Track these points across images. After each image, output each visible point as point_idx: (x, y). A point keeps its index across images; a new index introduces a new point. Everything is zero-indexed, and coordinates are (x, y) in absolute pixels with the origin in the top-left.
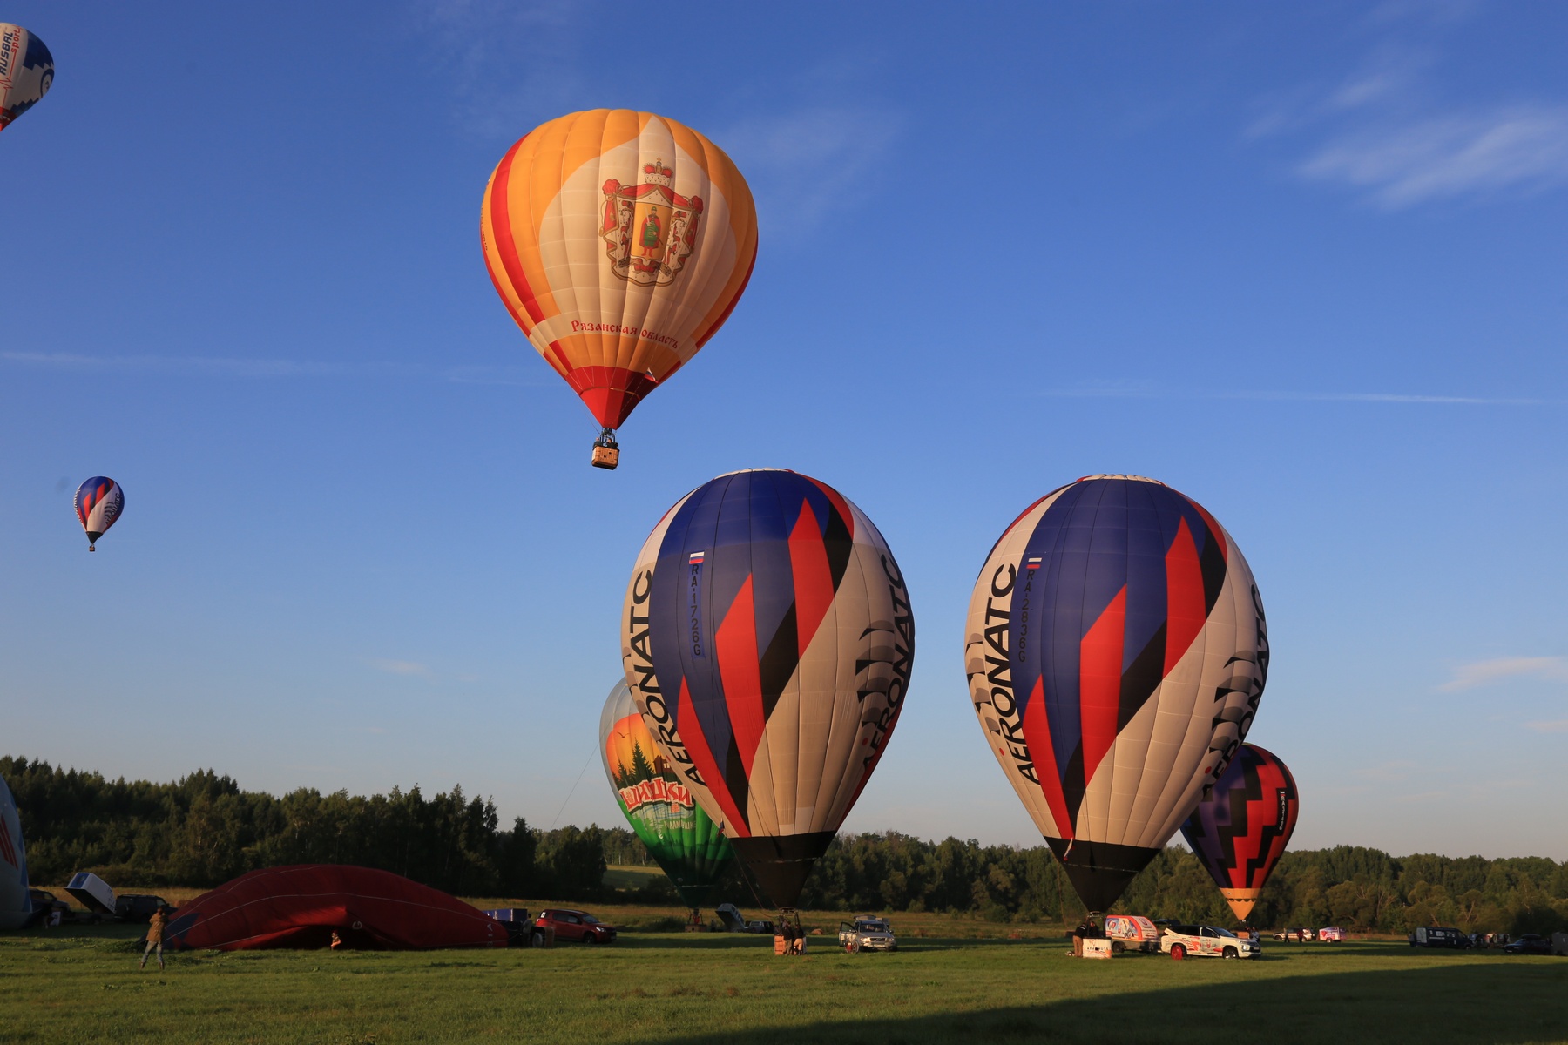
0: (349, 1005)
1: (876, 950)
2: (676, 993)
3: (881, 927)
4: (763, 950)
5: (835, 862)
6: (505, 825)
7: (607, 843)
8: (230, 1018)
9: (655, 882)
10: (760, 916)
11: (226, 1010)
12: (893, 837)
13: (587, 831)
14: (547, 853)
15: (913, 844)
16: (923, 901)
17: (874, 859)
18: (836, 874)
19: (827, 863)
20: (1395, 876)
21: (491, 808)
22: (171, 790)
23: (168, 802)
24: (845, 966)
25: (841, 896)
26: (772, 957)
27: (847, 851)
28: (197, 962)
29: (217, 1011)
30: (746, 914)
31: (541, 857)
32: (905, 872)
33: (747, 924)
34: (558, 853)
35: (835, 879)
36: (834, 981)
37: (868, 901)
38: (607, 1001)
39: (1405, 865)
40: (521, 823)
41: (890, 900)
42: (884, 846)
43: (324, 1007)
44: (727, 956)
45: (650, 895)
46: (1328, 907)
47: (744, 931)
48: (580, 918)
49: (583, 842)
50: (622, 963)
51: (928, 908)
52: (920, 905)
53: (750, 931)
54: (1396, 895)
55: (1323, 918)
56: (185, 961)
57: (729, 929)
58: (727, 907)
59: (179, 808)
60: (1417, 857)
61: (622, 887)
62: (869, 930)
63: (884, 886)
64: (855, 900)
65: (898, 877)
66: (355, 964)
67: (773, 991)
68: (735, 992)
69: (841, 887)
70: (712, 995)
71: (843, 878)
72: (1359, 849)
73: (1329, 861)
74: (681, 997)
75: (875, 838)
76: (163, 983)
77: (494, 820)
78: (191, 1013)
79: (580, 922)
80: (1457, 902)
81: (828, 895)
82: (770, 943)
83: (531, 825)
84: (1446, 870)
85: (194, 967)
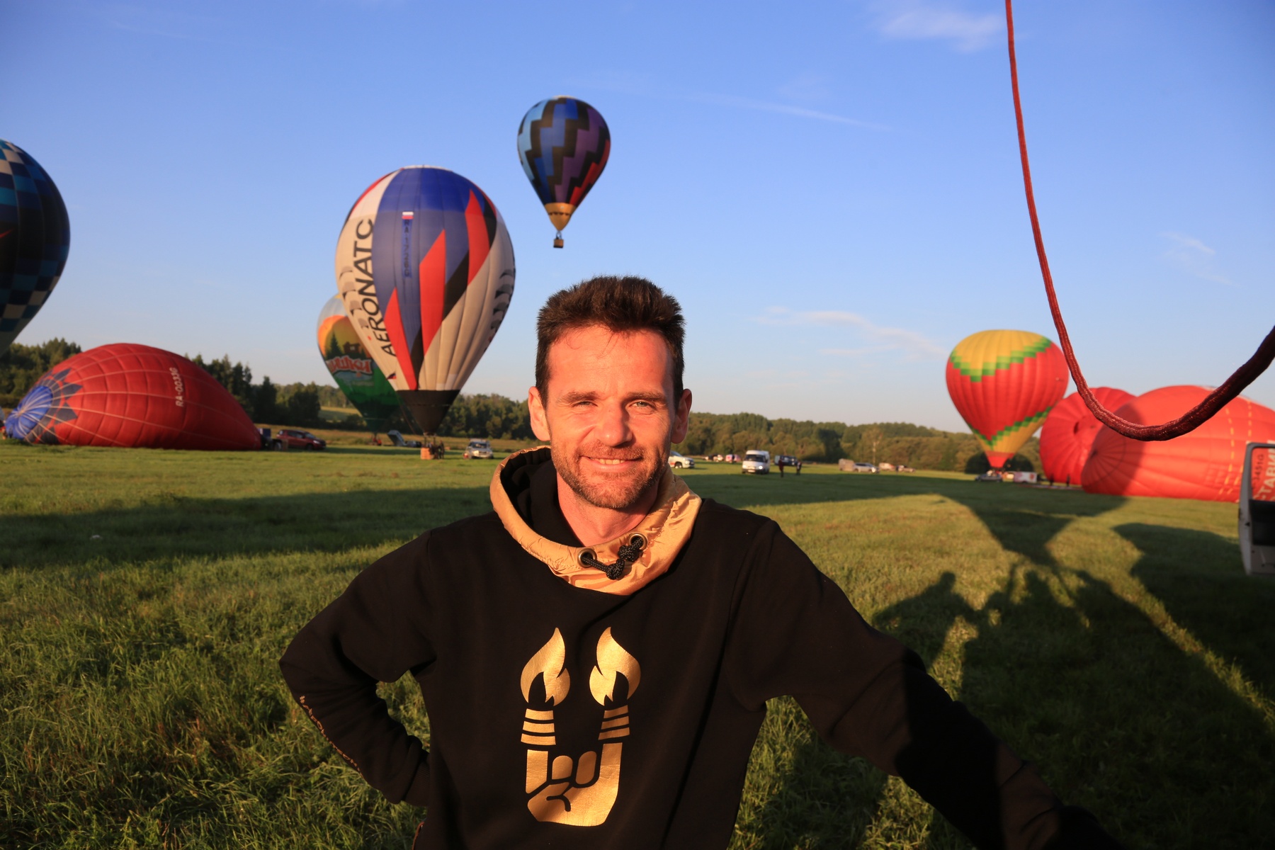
0: (159, 476)
1: (481, 458)
2: (361, 475)
3: (485, 445)
4: (415, 457)
5: (459, 409)
6: (257, 381)
7: (321, 394)
8: (82, 480)
9: (352, 418)
10: (415, 438)
11: (80, 476)
12: (495, 397)
13: (309, 386)
14: (284, 397)
15: (506, 401)
16: (510, 433)
17: (483, 409)
18: (460, 417)
19: (455, 410)
20: (769, 429)
21: (247, 369)
22: (36, 350)
23: (36, 358)
24: (462, 465)
25: (463, 429)
26: (420, 460)
27: (468, 404)
28: (61, 452)
29: (75, 476)
30: (406, 437)
31: (279, 400)
32: (501, 416)
33: (406, 442)
34: (290, 398)
35: (460, 419)
36: (455, 472)
37: (479, 433)
38: (319, 478)
39: (774, 424)
40: (267, 380)
41: (491, 432)
42: (489, 402)
43: (143, 476)
44: (393, 459)
45: (349, 425)
46: (732, 445)
47: (403, 446)
48: (304, 435)
49: (306, 393)
50: (329, 461)
51: (513, 438)
52: (509, 436)
53: (408, 446)
54: (767, 439)
55: (729, 450)
56: (54, 451)
57: (395, 444)
58: (395, 432)
59: (43, 361)
60: (781, 420)
61: (331, 419)
62: (478, 447)
63: (489, 424)
64: (471, 431)
65: (497, 420)
66: (163, 456)
67: (419, 476)
68: (396, 476)
69: (463, 424)
70: (383, 476)
71: (464, 420)
72: (753, 415)
73: (736, 420)
74: (364, 478)
75: (484, 397)
76: (39, 461)
77: (250, 377)
78: (58, 476)
79: (304, 437)
80: (797, 444)
81: (455, 429)
82: (419, 453)
83: (273, 381)
84: (794, 427)
85: (59, 454)
